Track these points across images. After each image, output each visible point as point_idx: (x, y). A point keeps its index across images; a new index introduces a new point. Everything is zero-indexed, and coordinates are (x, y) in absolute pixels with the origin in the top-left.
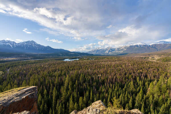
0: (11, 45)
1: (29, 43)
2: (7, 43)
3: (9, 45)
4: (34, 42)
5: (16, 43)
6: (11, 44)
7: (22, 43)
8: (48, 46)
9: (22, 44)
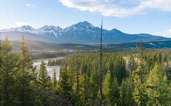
0: (55, 33)
1: (80, 26)
2: (50, 30)
3: (53, 33)
4: (88, 24)
5: (61, 29)
6: (55, 31)
7: (70, 27)
8: (115, 30)
9: (70, 29)
